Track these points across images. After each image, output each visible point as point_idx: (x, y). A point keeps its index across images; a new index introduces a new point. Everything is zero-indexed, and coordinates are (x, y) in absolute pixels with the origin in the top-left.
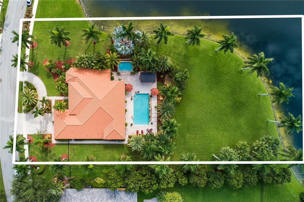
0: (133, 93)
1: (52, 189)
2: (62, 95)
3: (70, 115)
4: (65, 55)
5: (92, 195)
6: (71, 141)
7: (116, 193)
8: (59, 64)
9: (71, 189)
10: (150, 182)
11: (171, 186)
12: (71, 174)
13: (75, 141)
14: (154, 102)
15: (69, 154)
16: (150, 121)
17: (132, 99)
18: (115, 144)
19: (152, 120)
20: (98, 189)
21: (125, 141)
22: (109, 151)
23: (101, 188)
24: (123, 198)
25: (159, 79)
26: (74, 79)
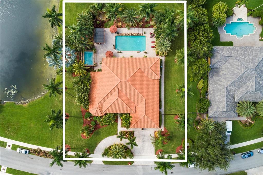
0: (115, 51)
1: (209, 130)
2: (116, 121)
3: (135, 112)
4: (77, 117)
5: (215, 91)
6: (162, 112)
7: (213, 67)
8: (86, 123)
9: (209, 112)
10: (203, 32)
11: (206, 12)
12: (194, 113)
13: (161, 107)
14: (124, 31)
15: (174, 114)
16: (142, 35)
17: (121, 52)
18: (165, 69)
19: (142, 33)
20: (209, 85)
21: (162, 59)
22: (172, 75)
23: (208, 83)
24: (218, 60)
25: (101, 26)
26: (100, 108)
